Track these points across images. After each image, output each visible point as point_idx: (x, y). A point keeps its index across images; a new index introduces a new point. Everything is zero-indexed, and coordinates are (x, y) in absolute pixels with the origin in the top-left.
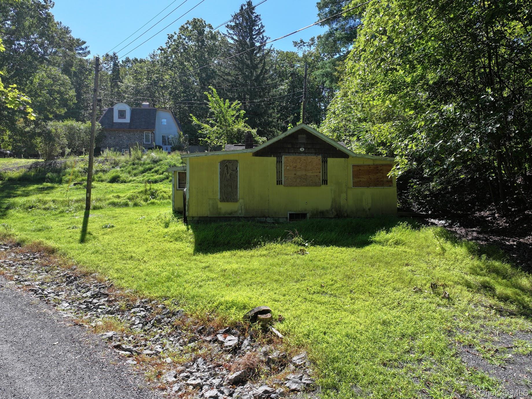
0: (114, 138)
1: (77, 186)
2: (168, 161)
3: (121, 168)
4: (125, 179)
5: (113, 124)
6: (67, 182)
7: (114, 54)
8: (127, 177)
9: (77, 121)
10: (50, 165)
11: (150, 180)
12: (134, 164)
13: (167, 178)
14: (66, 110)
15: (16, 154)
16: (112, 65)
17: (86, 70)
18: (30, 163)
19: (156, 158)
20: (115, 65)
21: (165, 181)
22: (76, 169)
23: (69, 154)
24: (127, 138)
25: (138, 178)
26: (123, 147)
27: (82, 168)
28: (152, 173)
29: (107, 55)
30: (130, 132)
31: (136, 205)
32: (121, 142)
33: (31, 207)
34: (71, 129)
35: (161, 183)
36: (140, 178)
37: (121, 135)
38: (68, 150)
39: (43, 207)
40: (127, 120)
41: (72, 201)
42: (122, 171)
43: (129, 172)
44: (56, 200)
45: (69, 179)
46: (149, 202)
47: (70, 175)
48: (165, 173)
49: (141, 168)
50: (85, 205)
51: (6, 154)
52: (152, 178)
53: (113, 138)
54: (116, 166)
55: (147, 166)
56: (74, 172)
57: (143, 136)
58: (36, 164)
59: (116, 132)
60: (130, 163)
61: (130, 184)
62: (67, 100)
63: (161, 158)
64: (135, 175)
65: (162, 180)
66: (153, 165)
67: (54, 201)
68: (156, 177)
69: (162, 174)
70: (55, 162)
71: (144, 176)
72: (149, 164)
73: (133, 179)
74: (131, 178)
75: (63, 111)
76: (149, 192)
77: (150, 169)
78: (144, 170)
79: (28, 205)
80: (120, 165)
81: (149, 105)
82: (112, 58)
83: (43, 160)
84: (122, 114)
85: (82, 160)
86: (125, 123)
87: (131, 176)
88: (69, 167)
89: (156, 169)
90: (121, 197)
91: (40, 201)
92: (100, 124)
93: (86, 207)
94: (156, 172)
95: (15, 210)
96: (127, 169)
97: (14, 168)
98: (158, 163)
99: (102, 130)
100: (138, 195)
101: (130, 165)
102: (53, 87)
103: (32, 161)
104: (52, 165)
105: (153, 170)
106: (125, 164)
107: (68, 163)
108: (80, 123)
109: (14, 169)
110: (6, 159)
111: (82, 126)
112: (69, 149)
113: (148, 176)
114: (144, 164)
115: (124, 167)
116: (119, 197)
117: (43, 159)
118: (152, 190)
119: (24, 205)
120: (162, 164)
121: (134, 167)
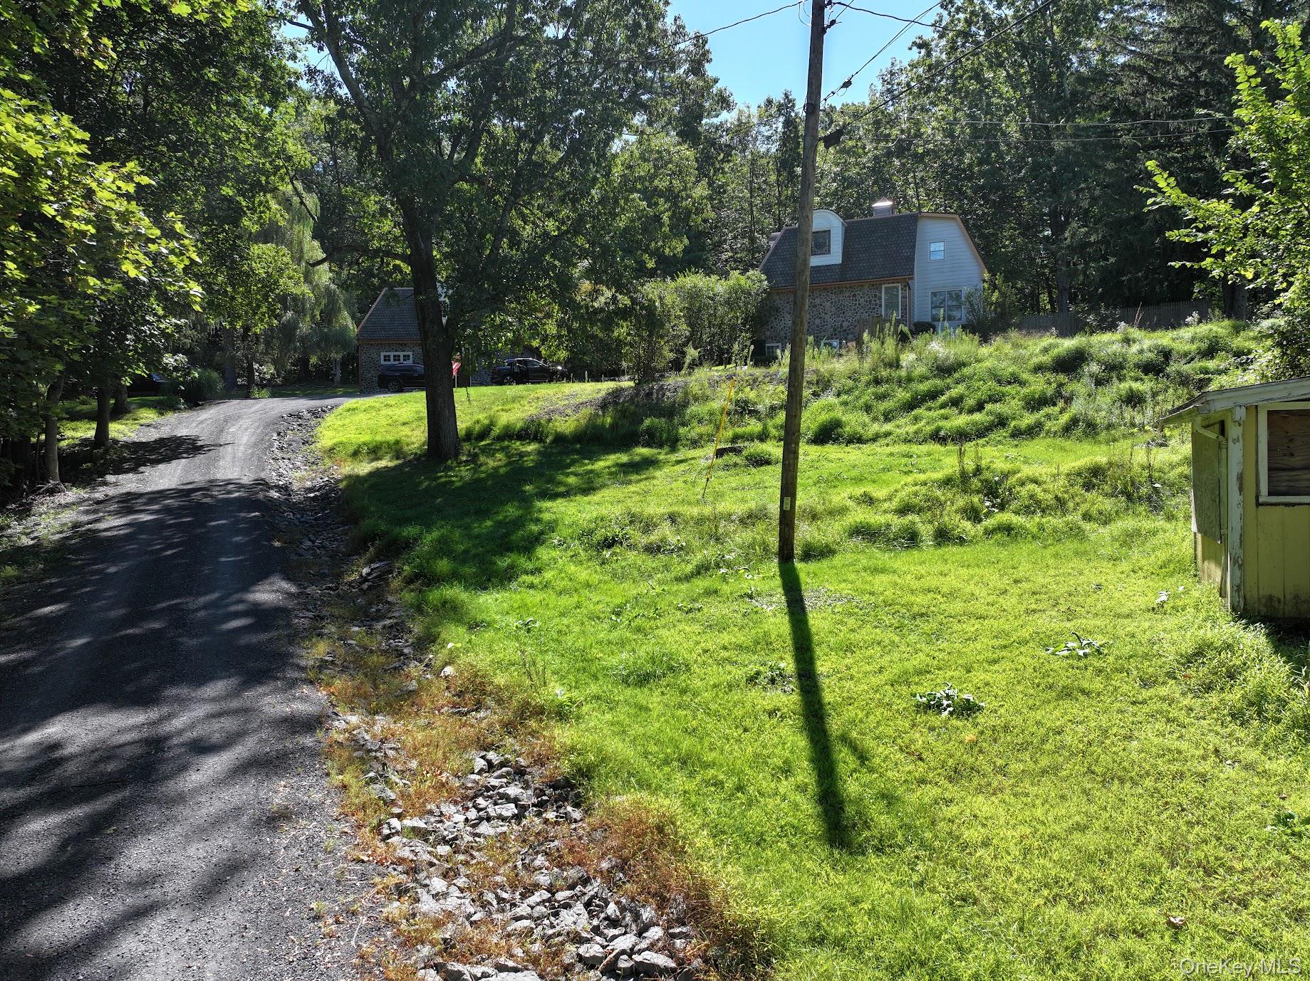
1: (725, 457)
2: (988, 364)
3: (839, 395)
4: (859, 429)
6: (695, 444)
7: (786, 96)
8: (864, 425)
9: (709, 272)
10: (649, 395)
11: (942, 433)
12: (877, 382)
13: (1002, 422)
14: (686, 241)
15: (574, 372)
16: (780, 125)
17: (720, 148)
18: (603, 393)
19: (947, 358)
20: (789, 123)
21: (993, 436)
22: (715, 405)
23: (694, 365)
25: (898, 427)
27: (731, 400)
28: (943, 406)
29: (769, 102)
30: (842, 292)
31: (943, 536)
33: (609, 543)
34: (693, 295)
35: (981, 441)
36: (904, 426)
37: (818, 301)
38: (692, 353)
39: (644, 540)
40: (835, 257)
41: (728, 517)
42: (845, 404)
43: (868, 408)
44: (679, 515)
45: (701, 436)
46: (989, 523)
47: (700, 421)
48: (989, 407)
49: (902, 395)
50: (773, 541)
51: (556, 372)
52: (946, 425)
54: (823, 391)
55: (923, 387)
56: (711, 414)
57: (880, 298)
58: (616, 393)
60: (864, 379)
61: (879, 448)
62: (688, 213)
63: (964, 358)
64: (888, 417)
65: (982, 432)
66: (938, 382)
67: (673, 518)
68: (961, 421)
69: (980, 407)
70: (661, 388)
71: (916, 419)
72: (927, 379)
73: (883, 430)
74: (875, 428)
75: (679, 246)
76: (975, 483)
77: (933, 395)
78: (914, 398)
79: (599, 535)
80: (836, 386)
81: (893, 208)
82: (780, 107)
83: (632, 384)
84: (820, 242)
85: (730, 378)
86: (829, 268)
87: (875, 419)
88: (696, 399)
89: (955, 392)
90: (878, 500)
91: (633, 519)
92: (763, 277)
93: (781, 548)
94: (956, 402)
95: (566, 550)
96: (858, 398)
97: (567, 406)
98: (956, 375)
99: (769, 294)
100: (939, 493)
101: (868, 384)
102: (656, 182)
103: (607, 386)
104: (655, 396)
105: (943, 399)
106: (850, 383)
107: (695, 389)
108: (714, 278)
109: (569, 411)
110: (552, 385)
111: (718, 286)
112: (696, 348)
113: (928, 417)
114: (910, 379)
115: (849, 392)
116: (869, 500)
117: (630, 380)
118: (987, 475)
119: (591, 532)
120: (971, 378)
121: (882, 389)
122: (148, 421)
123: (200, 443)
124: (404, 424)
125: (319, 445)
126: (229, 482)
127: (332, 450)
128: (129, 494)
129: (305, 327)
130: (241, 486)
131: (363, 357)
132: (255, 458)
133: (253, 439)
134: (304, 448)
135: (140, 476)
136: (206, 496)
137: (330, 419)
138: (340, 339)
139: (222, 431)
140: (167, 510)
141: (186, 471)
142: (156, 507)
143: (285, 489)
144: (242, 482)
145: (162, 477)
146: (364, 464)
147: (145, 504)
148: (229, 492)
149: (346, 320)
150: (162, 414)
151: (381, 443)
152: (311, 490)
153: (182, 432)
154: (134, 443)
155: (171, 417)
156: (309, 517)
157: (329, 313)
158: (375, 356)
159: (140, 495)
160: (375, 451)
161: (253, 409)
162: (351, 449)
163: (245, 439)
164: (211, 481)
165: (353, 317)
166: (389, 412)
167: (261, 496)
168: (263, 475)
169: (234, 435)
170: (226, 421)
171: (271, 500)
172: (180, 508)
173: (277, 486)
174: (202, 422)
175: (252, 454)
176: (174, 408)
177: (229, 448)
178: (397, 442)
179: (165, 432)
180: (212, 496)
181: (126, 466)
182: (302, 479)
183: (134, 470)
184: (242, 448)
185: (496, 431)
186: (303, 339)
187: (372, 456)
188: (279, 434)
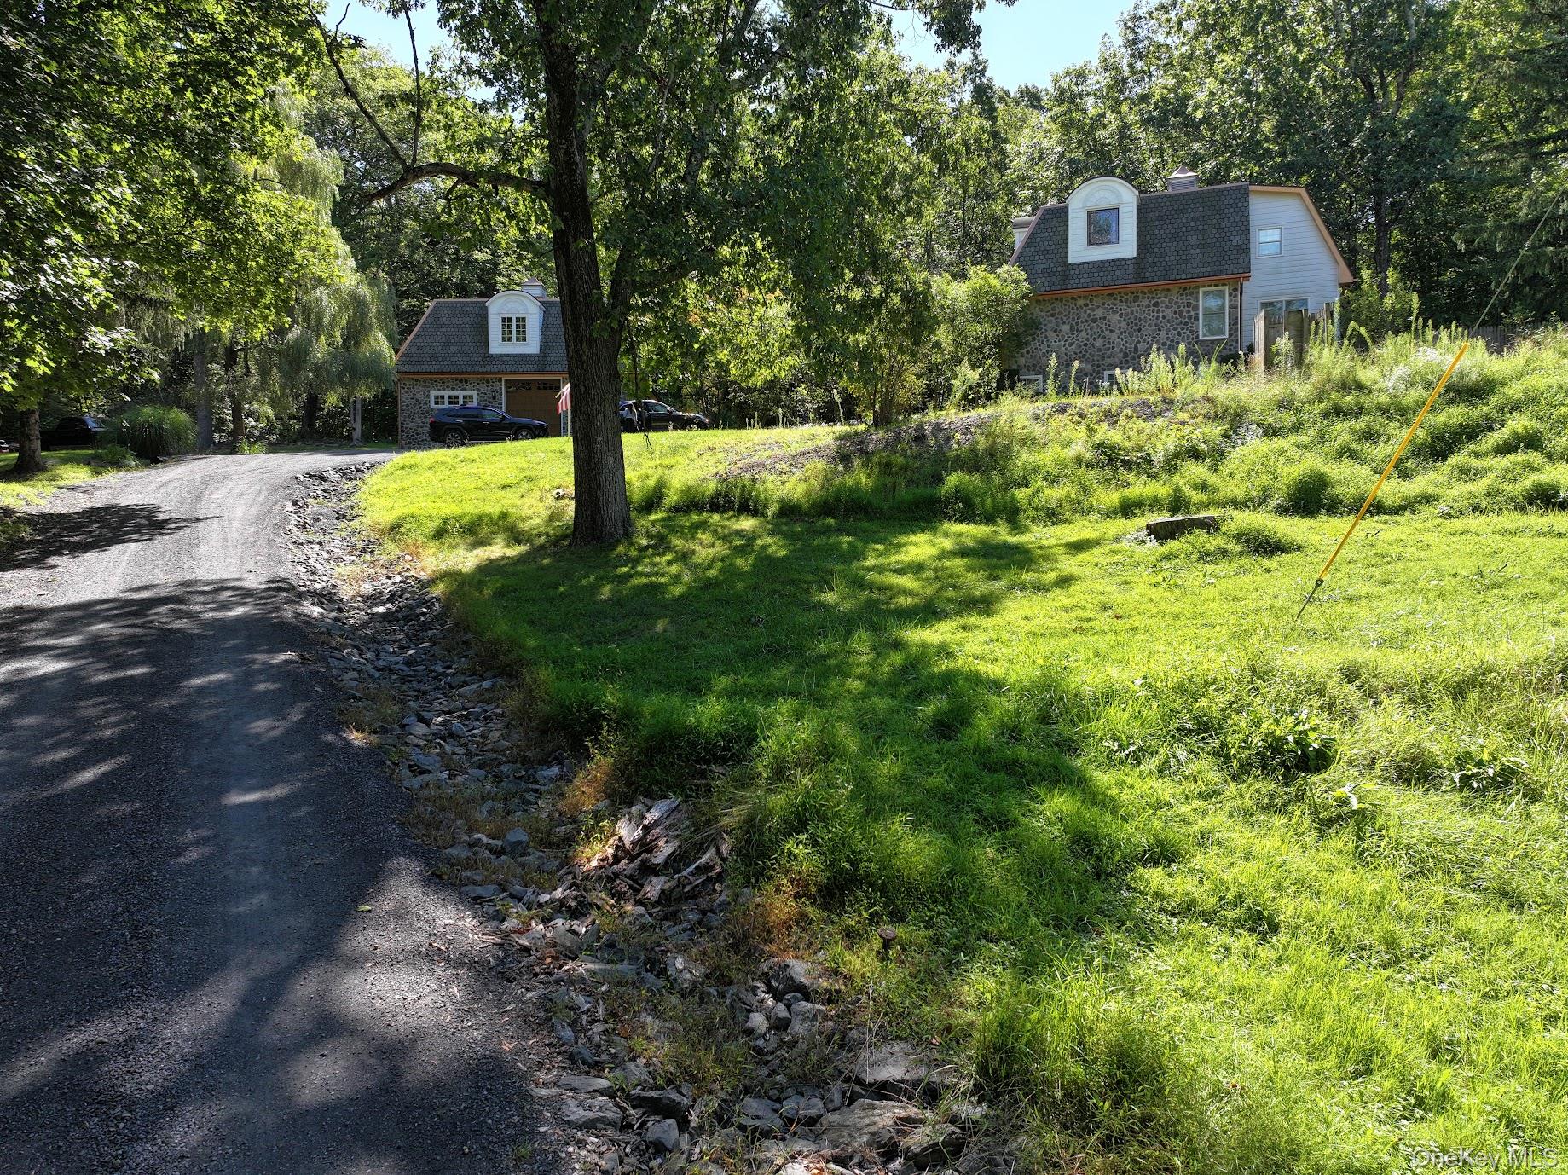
0: (1072, 329)
5: (1068, 270)
12: (1341, 412)
24: (1123, 324)
26: (1108, 361)
28: (1504, 450)
30: (1136, 299)
32: (1099, 343)
36: (1451, 484)
37: (1099, 313)
38: (969, 376)
40: (1126, 246)
43: (1353, 456)
53: (1066, 328)
59: (1081, 302)
64: (1400, 470)
71: (1468, 473)
80: (1262, 421)
81: (1197, 180)
84: (1101, 226)
86: (1117, 263)
97: (777, 459)
98: (1496, 399)
121: (1359, 423)
122: (73, 483)
123: (161, 517)
124: (504, 487)
125: (367, 521)
126: (221, 586)
127: (394, 529)
128: (19, 610)
129: (321, 350)
130: (245, 594)
131: (404, 398)
132: (262, 542)
133: (254, 511)
134: (341, 525)
135: (46, 574)
136: (178, 615)
137: (373, 480)
138: (372, 370)
139: (199, 498)
140: (95, 649)
141: (137, 564)
142: (71, 640)
143: (326, 597)
144: (246, 584)
145: (88, 575)
146: (461, 551)
147: (50, 633)
148: (225, 606)
149: (379, 343)
150: (98, 473)
151: (480, 517)
152: (373, 599)
153: (129, 498)
154: (43, 516)
155: (113, 478)
156: (392, 656)
157: (355, 333)
158: (420, 396)
159: (40, 613)
160: (474, 531)
161: (248, 466)
162: (432, 527)
163: (240, 511)
164: (185, 584)
165: (390, 338)
166: (473, 469)
167: (288, 613)
168: (283, 572)
169: (220, 503)
170: (205, 483)
171: (308, 621)
172: (126, 642)
173: (313, 593)
174: (165, 484)
175: (256, 534)
176: (118, 464)
177: (215, 524)
178: (504, 515)
179: (100, 500)
180: (191, 615)
181: (21, 554)
182: (351, 580)
183: (38, 562)
184: (236, 524)
185: (672, 498)
186: (317, 369)
187: (470, 539)
188: (295, 503)
